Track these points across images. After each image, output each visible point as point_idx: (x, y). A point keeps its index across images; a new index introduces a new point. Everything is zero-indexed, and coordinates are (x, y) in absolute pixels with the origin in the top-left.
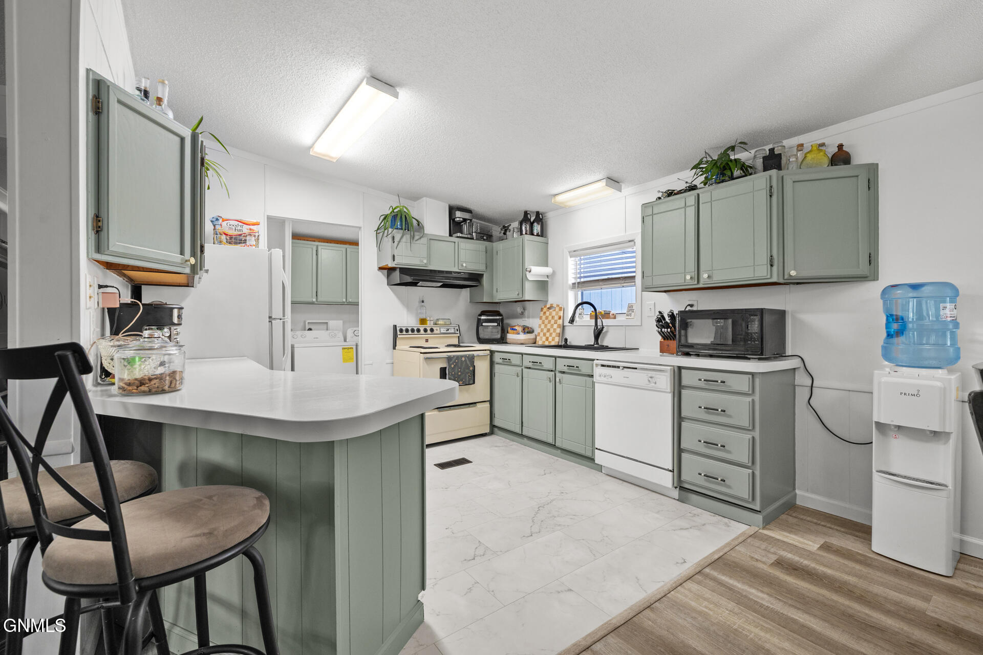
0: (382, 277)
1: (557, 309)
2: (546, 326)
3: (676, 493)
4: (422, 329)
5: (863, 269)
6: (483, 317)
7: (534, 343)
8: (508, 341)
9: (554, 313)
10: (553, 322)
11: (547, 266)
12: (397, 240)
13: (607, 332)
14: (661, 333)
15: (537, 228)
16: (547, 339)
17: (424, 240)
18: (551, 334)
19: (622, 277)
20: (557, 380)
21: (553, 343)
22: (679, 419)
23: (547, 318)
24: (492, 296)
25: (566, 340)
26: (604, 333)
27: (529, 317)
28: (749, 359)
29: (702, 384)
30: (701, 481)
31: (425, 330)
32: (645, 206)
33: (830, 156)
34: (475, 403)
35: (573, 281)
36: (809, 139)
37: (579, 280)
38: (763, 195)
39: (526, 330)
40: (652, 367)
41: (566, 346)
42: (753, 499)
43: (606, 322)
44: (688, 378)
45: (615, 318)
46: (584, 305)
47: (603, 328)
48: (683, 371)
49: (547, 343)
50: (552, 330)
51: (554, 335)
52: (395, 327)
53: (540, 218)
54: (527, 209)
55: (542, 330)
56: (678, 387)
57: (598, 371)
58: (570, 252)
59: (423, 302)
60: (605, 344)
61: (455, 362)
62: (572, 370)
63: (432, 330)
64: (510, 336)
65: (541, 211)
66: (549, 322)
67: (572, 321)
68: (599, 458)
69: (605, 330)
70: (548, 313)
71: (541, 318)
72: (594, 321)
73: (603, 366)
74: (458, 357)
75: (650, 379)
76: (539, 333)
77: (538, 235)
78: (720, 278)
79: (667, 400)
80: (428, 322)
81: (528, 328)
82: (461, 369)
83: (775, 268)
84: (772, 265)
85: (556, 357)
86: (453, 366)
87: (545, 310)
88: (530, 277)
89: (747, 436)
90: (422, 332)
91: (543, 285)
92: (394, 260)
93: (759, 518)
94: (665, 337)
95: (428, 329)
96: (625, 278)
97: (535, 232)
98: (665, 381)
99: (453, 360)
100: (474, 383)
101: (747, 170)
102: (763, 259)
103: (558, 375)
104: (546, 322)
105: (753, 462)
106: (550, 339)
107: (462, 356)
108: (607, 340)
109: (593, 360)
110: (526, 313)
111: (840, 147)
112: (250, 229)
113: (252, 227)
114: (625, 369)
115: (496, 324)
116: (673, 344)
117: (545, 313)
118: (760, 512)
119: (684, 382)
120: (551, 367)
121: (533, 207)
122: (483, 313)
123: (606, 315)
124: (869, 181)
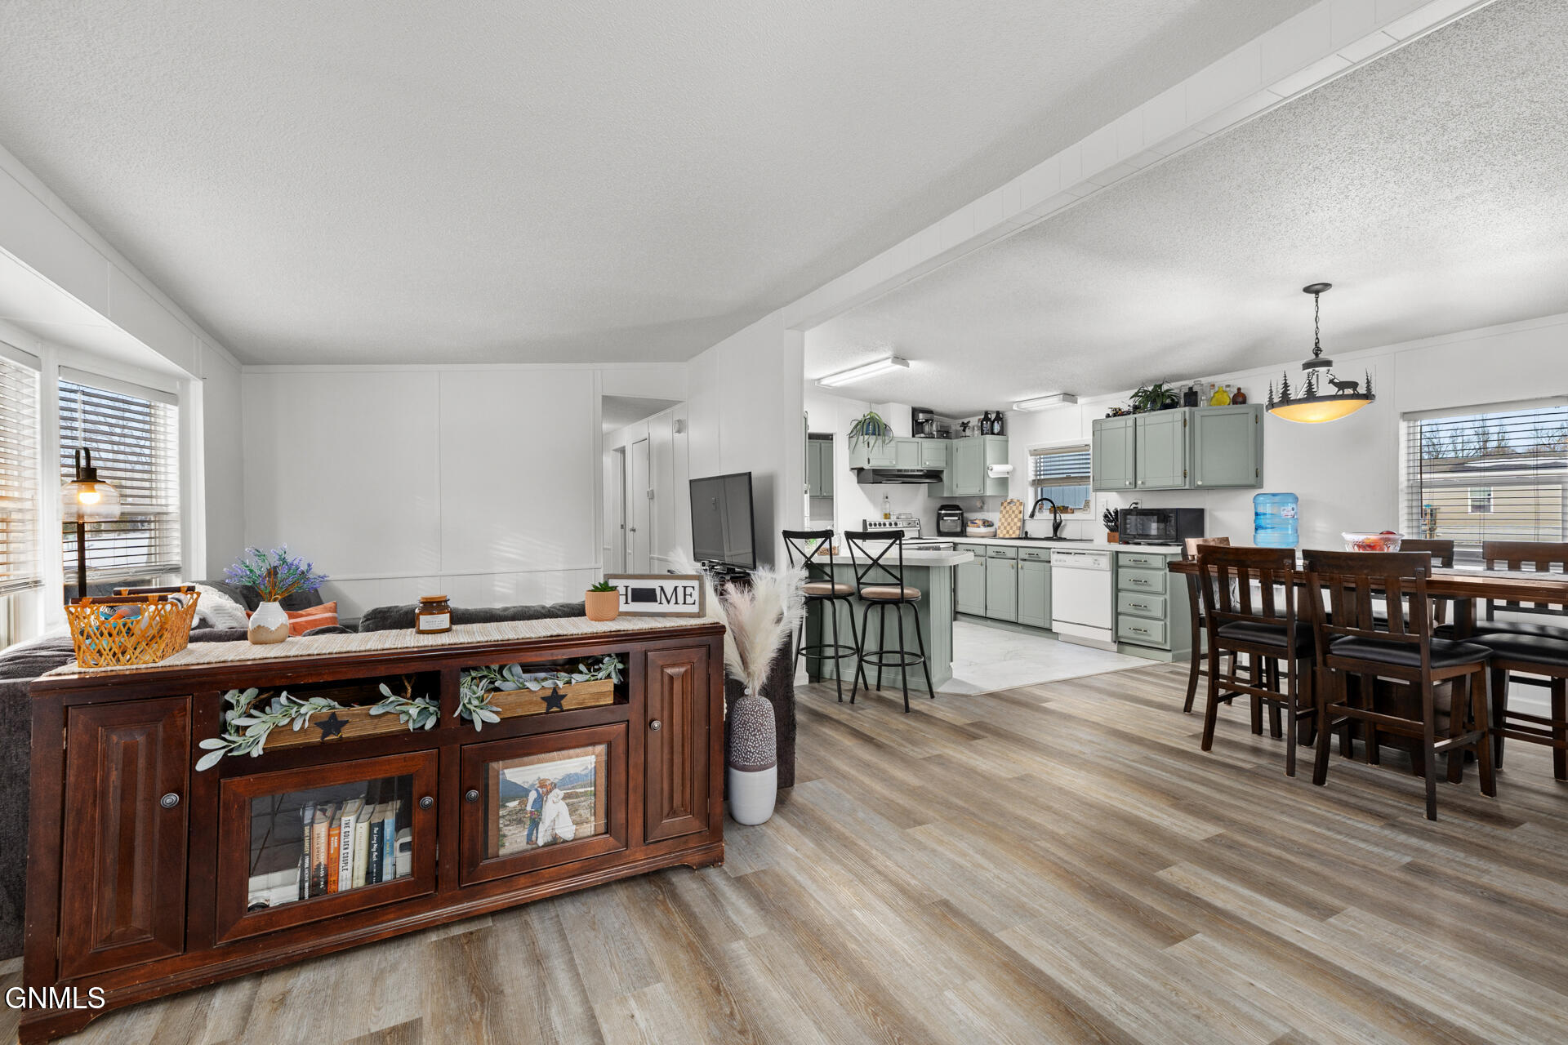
0: (853, 477)
1: (1018, 504)
2: (1006, 520)
3: (1115, 647)
4: (887, 523)
5: (1252, 479)
6: (943, 512)
7: (995, 536)
8: (968, 534)
9: (1014, 508)
10: (1013, 516)
11: (1007, 463)
12: (871, 445)
13: (1065, 525)
14: (1107, 526)
15: (997, 428)
16: (1008, 532)
17: (893, 443)
18: (1011, 528)
19: (1077, 477)
20: (1019, 566)
21: (1014, 536)
22: (1116, 590)
23: (1007, 512)
24: (952, 491)
25: (1026, 533)
26: (1062, 526)
27: (988, 511)
28: (1170, 545)
29: (1132, 564)
30: (1131, 634)
31: (890, 524)
32: (1095, 422)
33: (1232, 396)
35: (1033, 479)
36: (1220, 380)
37: (1038, 478)
38: (1179, 425)
39: (986, 524)
40: (1099, 553)
41: (1026, 537)
42: (1166, 642)
43: (1064, 516)
44: (1123, 560)
45: (1073, 513)
46: (1044, 502)
47: (1061, 521)
48: (1120, 555)
49: (1007, 536)
50: (1012, 524)
51: (1014, 528)
52: (865, 521)
53: (999, 417)
54: (987, 409)
55: (1003, 524)
56: (1116, 567)
57: (1054, 557)
58: (1029, 451)
59: (887, 498)
60: (1063, 536)
62: (1033, 558)
63: (896, 524)
64: (970, 530)
65: (1001, 410)
66: (1010, 516)
67: (1032, 516)
68: (1056, 627)
69: (1063, 524)
70: (1008, 508)
71: (1001, 512)
72: (1053, 515)
73: (1058, 553)
75: (1096, 561)
76: (999, 528)
77: (998, 434)
78: (1151, 483)
79: (1107, 577)
80: (892, 517)
81: (988, 521)
83: (1187, 479)
84: (1185, 477)
85: (1018, 547)
87: (1005, 504)
88: (992, 475)
89: (1162, 598)
90: (888, 526)
91: (1003, 482)
92: (869, 464)
93: (1170, 655)
94: (1112, 530)
95: (893, 523)
96: (1082, 477)
97: (996, 431)
98: (1105, 563)
101: (1173, 405)
102: (1180, 473)
103: (1019, 561)
104: (1007, 516)
105: (1165, 617)
106: (1011, 532)
108: (1066, 533)
109: (1050, 549)
110: (985, 507)
111: (1239, 389)
114: (1078, 555)
115: (957, 518)
116: (1117, 535)
117: (1005, 507)
118: (1170, 651)
119: (1120, 563)
120: (1015, 556)
121: (993, 407)
122: (943, 507)
123: (1065, 510)
124: (1257, 416)
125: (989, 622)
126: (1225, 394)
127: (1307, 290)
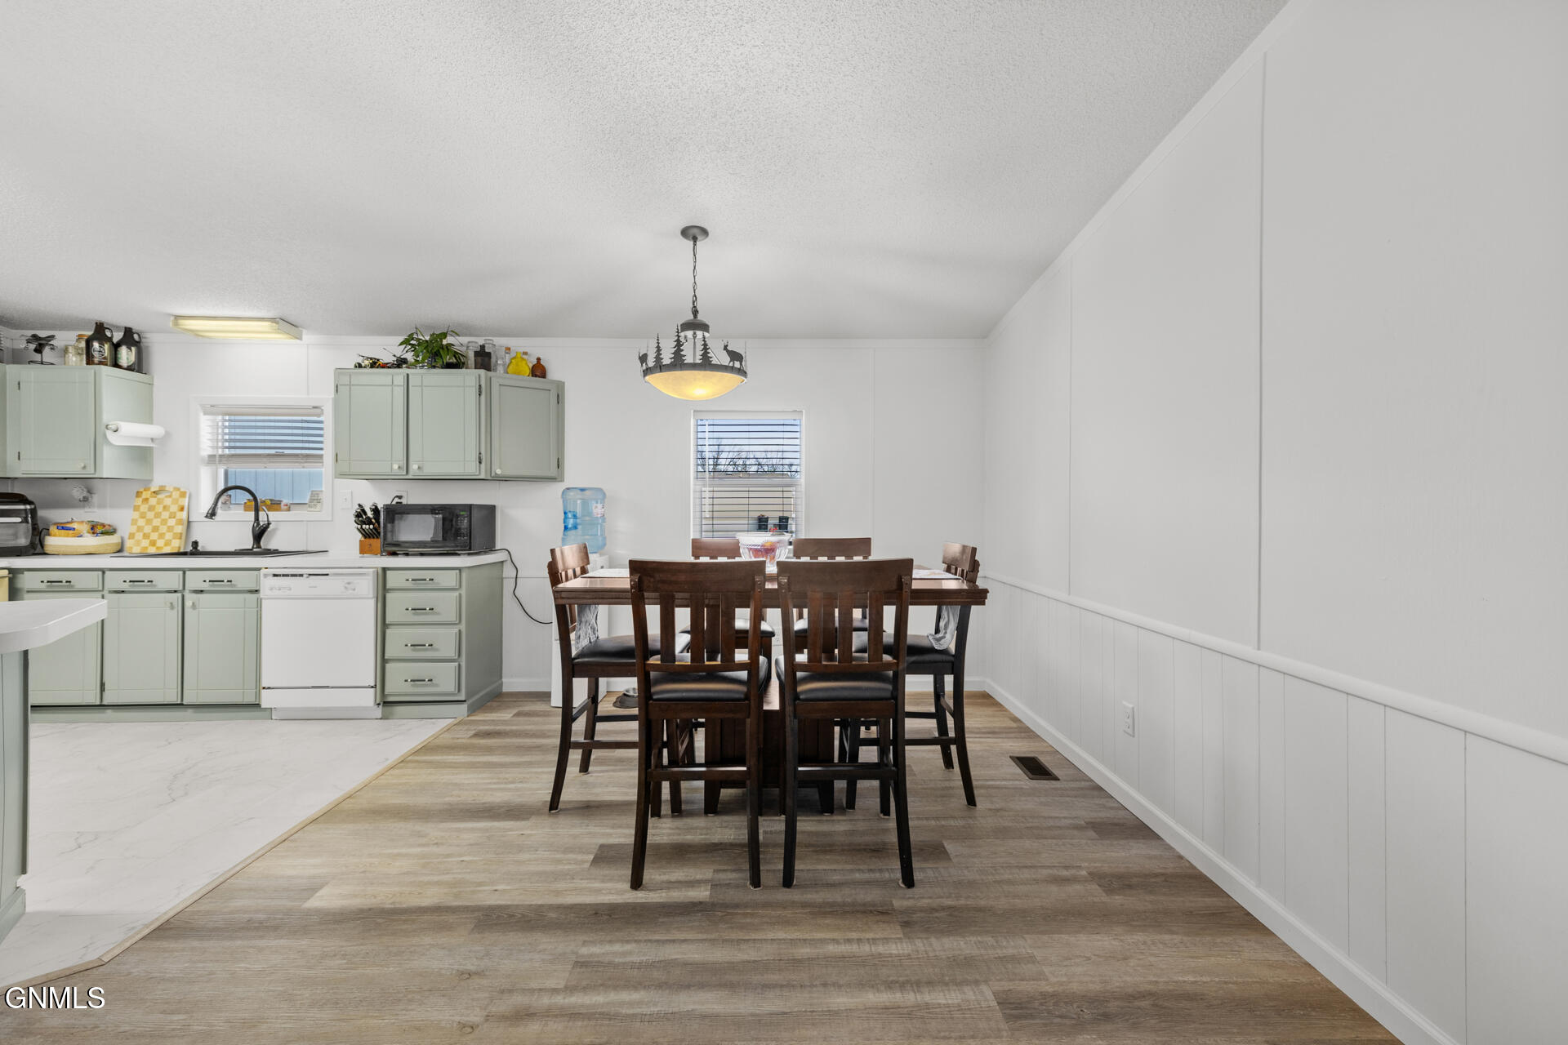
1: (176, 495)
2: (149, 521)
3: (379, 712)
5: (553, 472)
7: (120, 550)
8: (50, 549)
9: (168, 501)
10: (165, 515)
11: (151, 423)
13: (275, 530)
14: (361, 531)
15: (126, 355)
16: (152, 543)
18: (161, 536)
19: (302, 455)
20: (188, 604)
21: (167, 550)
22: (383, 625)
23: (151, 508)
24: (4, 467)
25: (195, 544)
26: (270, 532)
27: (102, 506)
28: (459, 555)
29: (410, 585)
30: (408, 688)
32: (339, 372)
33: (531, 366)
35: (210, 452)
36: (517, 344)
37: (220, 452)
38: (474, 392)
40: (349, 572)
41: (195, 551)
42: (459, 690)
43: (274, 516)
44: (393, 580)
45: (289, 510)
46: (230, 492)
47: (269, 524)
48: (388, 572)
49: (152, 550)
50: (163, 529)
51: (168, 536)
53: (130, 338)
54: (102, 319)
55: (140, 529)
56: (383, 590)
57: (267, 585)
58: (203, 406)
60: (272, 546)
62: (221, 587)
65: (135, 327)
66: (158, 515)
67: (212, 514)
68: (267, 700)
69: (272, 527)
70: (153, 501)
71: (136, 508)
72: (252, 514)
73: (275, 575)
75: (347, 585)
76: (132, 536)
77: (130, 368)
78: (431, 470)
79: (369, 607)
81: (103, 524)
83: (483, 465)
84: (480, 463)
85: (184, 571)
87: (145, 495)
88: (115, 440)
89: (455, 630)
91: (142, 455)
93: (464, 707)
94: (366, 535)
96: (307, 456)
97: (123, 362)
98: (366, 586)
101: (458, 364)
102: (474, 457)
103: (188, 595)
104: (150, 515)
105: (459, 655)
106: (160, 543)
108: (270, 542)
109: (259, 569)
110: (95, 499)
111: (539, 359)
114: (311, 577)
115: (15, 520)
116: (377, 543)
117: (146, 500)
118: (465, 701)
119: (389, 585)
120: (178, 586)
121: (117, 317)
123: (275, 505)
124: (558, 396)
125: (109, 712)
126: (524, 362)
127: (685, 232)
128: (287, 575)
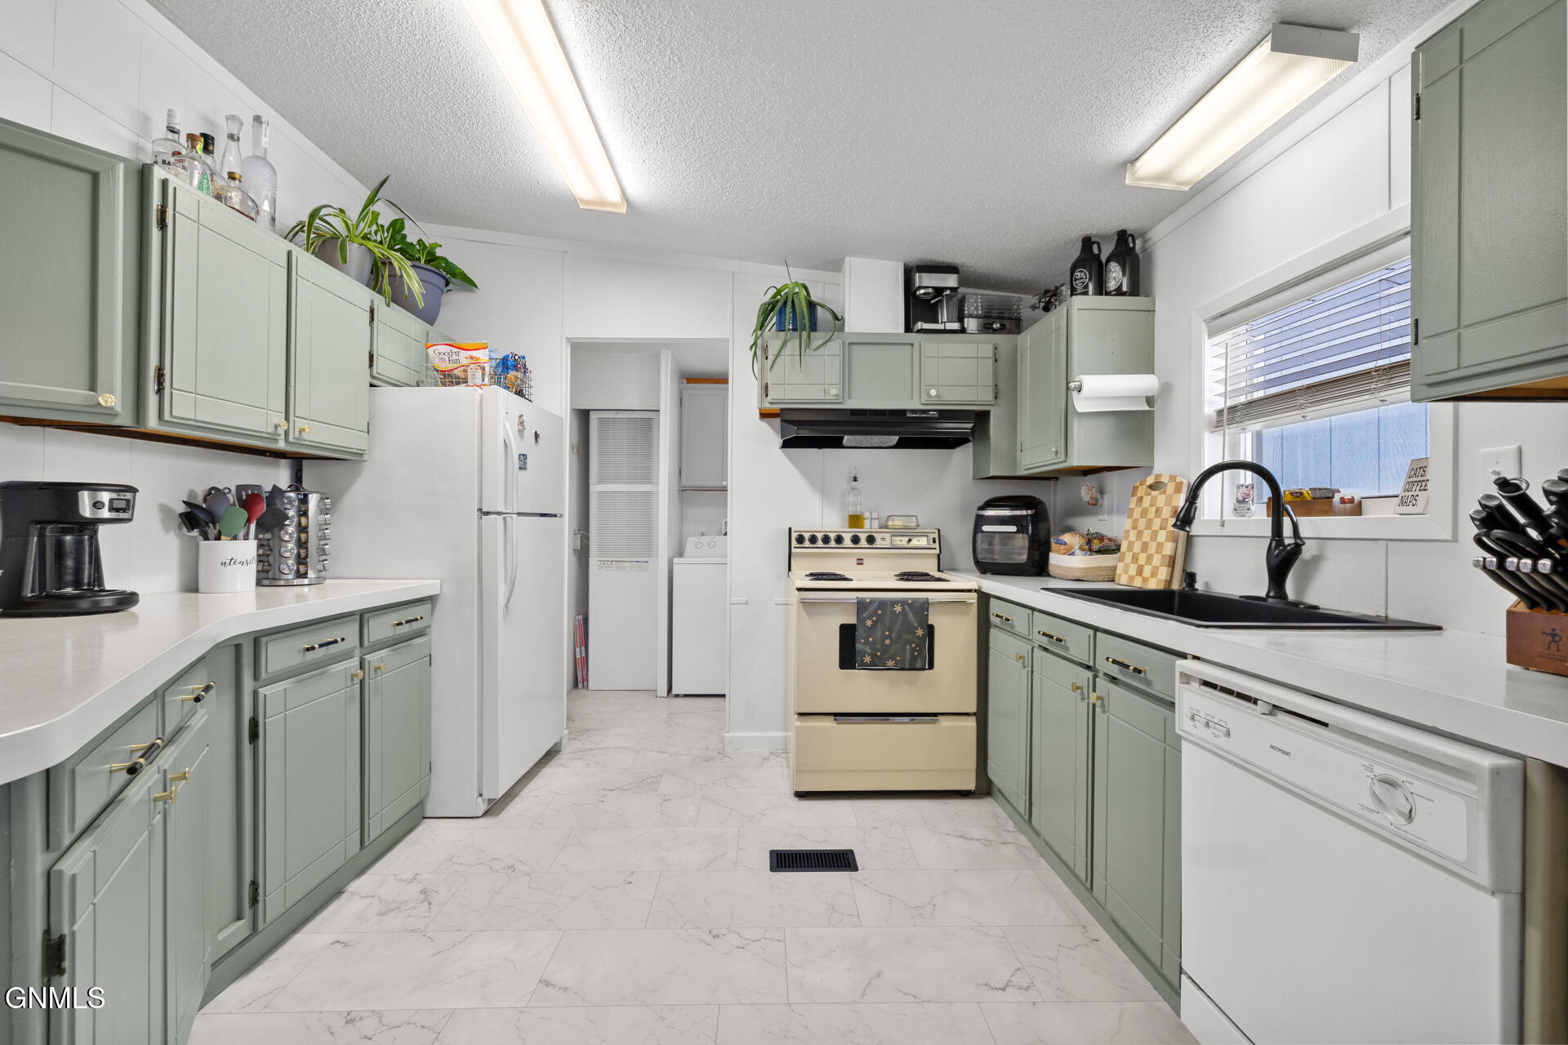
0: (771, 436)
1: (1170, 488)
2: (1140, 535)
4: (847, 538)
6: (990, 513)
7: (1110, 579)
8: (1051, 569)
9: (1162, 500)
10: (1155, 524)
11: (1148, 370)
12: (772, 352)
13: (1317, 559)
14: (1503, 576)
15: (1116, 275)
16: (1140, 571)
17: (835, 347)
18: (1150, 558)
19: (1377, 369)
21: (1152, 584)
23: (1144, 513)
24: (1013, 461)
25: (1193, 578)
26: (1307, 563)
27: (1111, 512)
31: (856, 540)
32: (1426, 49)
34: (935, 715)
35: (1220, 404)
37: (1230, 403)
39: (1096, 545)
40: (1395, 739)
43: (1310, 526)
45: (1353, 512)
47: (1297, 548)
49: (1138, 583)
50: (1151, 548)
51: (1157, 560)
52: (790, 529)
53: (1127, 247)
54: (1089, 232)
55: (1131, 546)
57: (1188, 701)
58: (1208, 321)
59: (855, 479)
60: (1308, 602)
61: (875, 613)
62: (1128, 676)
63: (871, 540)
64: (1056, 559)
65: (1134, 227)
66: (1149, 524)
68: (1198, 1009)
69: (1308, 551)
70: (1147, 500)
71: (1131, 513)
73: (1206, 683)
74: (883, 604)
76: (1123, 555)
77: (1119, 292)
80: (867, 523)
81: (1101, 538)
82: (890, 631)
85: (1095, 629)
86: (869, 623)
87: (1142, 491)
88: (1081, 405)
90: (847, 542)
91: (1137, 426)
92: (767, 396)
94: (1533, 596)
95: (863, 537)
96: (1390, 370)
99: (872, 609)
100: (931, 666)
103: (1098, 680)
104: (1142, 523)
106: (1147, 571)
107: (894, 602)
108: (1315, 588)
109: (1182, 655)
110: (1106, 501)
112: (472, 358)
113: (474, 354)
114: (1282, 716)
115: (1013, 529)
117: (1140, 499)
121: (1109, 222)
122: (991, 503)
123: (1321, 502)
128: (1229, 692)
